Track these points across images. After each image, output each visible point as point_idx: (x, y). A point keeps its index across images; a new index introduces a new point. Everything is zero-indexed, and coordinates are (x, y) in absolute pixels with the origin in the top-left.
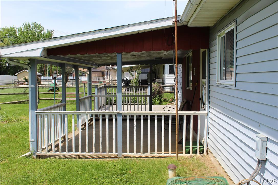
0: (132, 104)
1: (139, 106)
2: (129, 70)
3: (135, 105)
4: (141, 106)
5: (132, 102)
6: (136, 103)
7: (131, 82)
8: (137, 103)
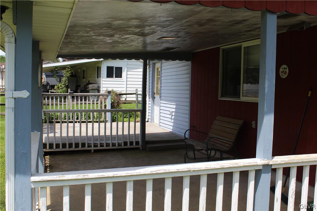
0: (83, 122)
1: (95, 124)
2: (52, 70)
3: (89, 124)
4: (98, 124)
5: (83, 118)
6: (89, 120)
7: (55, 88)
8: (91, 120)
